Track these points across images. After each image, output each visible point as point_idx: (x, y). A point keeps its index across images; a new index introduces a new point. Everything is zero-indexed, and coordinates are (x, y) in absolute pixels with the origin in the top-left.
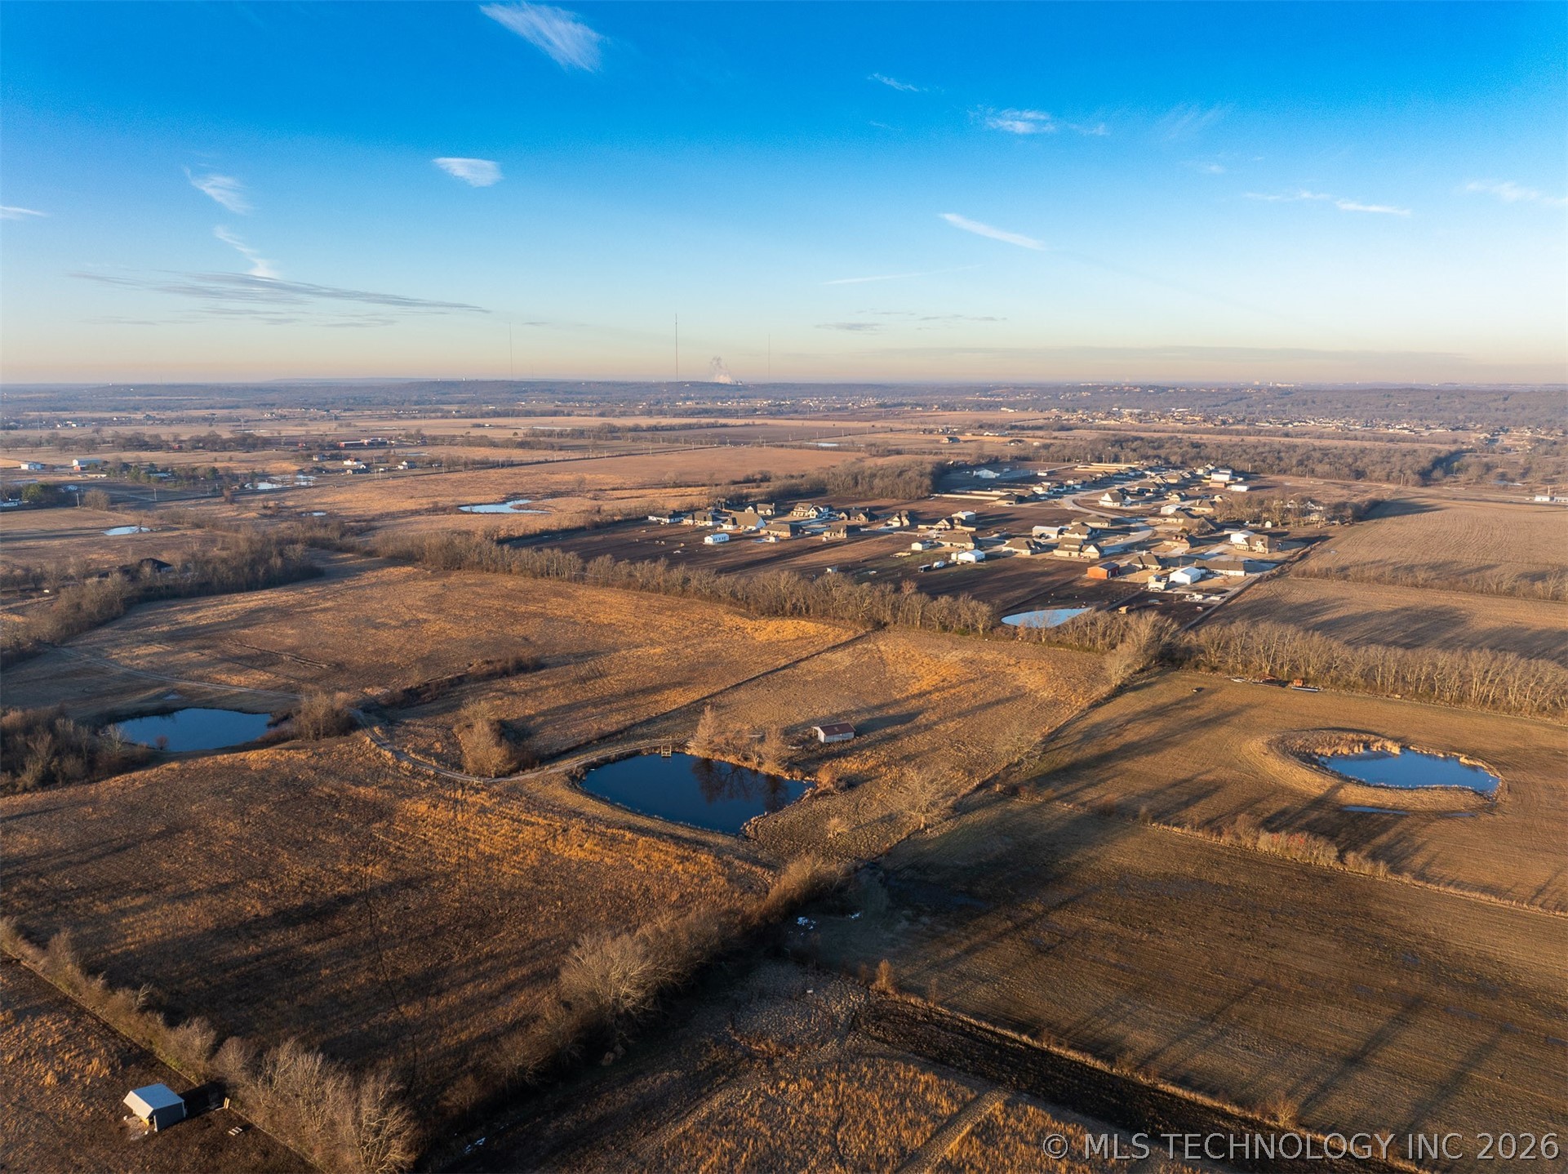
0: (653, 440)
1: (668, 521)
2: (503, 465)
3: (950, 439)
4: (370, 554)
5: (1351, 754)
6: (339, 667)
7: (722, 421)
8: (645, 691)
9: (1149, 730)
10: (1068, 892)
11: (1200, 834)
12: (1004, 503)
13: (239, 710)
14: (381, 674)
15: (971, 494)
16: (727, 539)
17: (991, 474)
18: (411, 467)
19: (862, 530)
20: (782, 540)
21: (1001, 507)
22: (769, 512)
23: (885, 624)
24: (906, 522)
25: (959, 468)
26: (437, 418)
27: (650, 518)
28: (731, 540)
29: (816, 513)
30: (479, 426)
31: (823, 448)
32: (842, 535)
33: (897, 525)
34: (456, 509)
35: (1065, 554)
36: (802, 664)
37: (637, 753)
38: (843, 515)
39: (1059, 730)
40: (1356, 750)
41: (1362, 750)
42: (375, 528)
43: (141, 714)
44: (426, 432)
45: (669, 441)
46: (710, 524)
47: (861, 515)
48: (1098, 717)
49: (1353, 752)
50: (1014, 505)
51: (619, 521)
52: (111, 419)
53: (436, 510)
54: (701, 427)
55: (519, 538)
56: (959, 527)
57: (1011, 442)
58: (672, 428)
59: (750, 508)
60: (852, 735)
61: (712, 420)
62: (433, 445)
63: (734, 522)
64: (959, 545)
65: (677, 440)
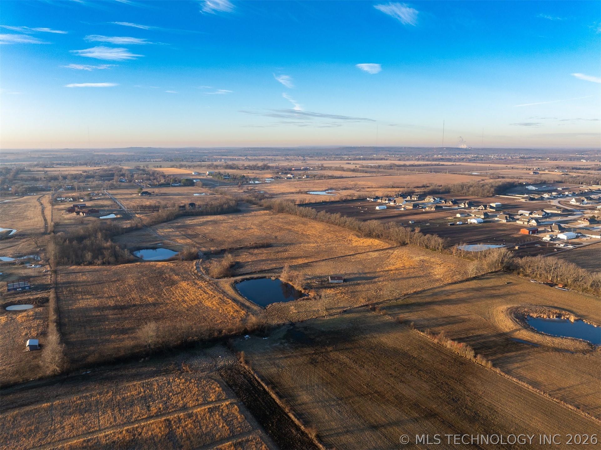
0: (405, 170)
1: (373, 200)
2: (338, 178)
3: (534, 172)
4: (261, 206)
5: (548, 318)
6: (212, 240)
7: (441, 163)
8: (292, 258)
9: (464, 295)
10: (349, 346)
11: (429, 337)
12: (523, 200)
13: (173, 250)
14: (222, 243)
15: (515, 196)
16: (386, 208)
17: (533, 188)
18: (307, 178)
19: (444, 208)
20: (407, 210)
21: (521, 202)
22: (416, 199)
23: (407, 244)
24: (467, 206)
25: (521, 185)
26: (338, 160)
27: (368, 199)
28: (387, 209)
29: (433, 200)
30: (349, 163)
31: (473, 175)
32: (433, 209)
33: (463, 206)
34: (306, 193)
35: (522, 223)
36: (357, 255)
37: (265, 277)
38: (443, 201)
39: (424, 291)
40: (551, 317)
41: (555, 317)
42: (274, 198)
43: (147, 248)
44: (325, 165)
45: (411, 170)
46: (387, 202)
47: (450, 202)
48: (448, 288)
49: (549, 317)
50: (528, 201)
51: (355, 199)
52: (236, 159)
53: (300, 192)
54: (432, 165)
55: (314, 203)
56: (488, 209)
57: (562, 175)
58: (420, 165)
59: (409, 197)
60: (342, 281)
61: (437, 163)
62: (325, 170)
63: (395, 202)
64: (478, 216)
65: (414, 170)
